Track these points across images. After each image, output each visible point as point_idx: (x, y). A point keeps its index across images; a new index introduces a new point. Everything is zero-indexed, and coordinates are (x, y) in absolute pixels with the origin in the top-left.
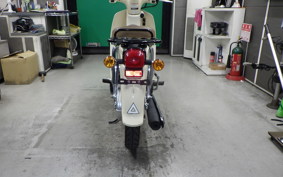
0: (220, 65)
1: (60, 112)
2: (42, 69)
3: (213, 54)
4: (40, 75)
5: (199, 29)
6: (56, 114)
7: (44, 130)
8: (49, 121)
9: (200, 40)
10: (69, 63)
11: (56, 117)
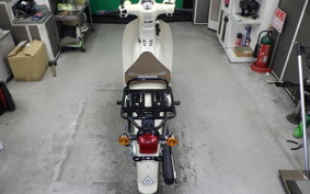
0: (246, 52)
1: (77, 127)
2: (52, 58)
3: (240, 36)
4: (50, 64)
5: (227, 6)
6: (73, 131)
7: (63, 155)
8: (67, 143)
9: (226, 20)
10: (80, 45)
11: (74, 136)
